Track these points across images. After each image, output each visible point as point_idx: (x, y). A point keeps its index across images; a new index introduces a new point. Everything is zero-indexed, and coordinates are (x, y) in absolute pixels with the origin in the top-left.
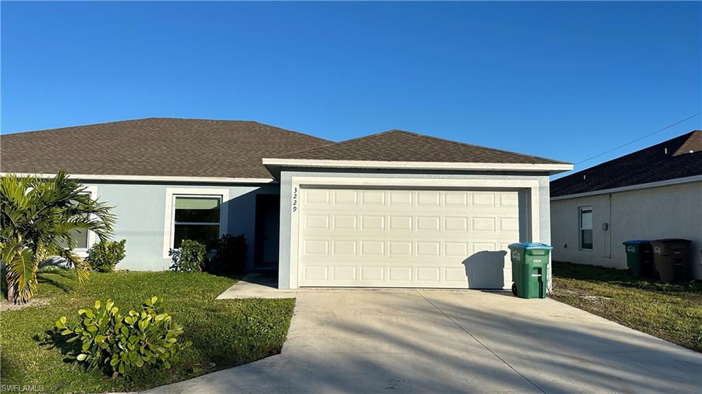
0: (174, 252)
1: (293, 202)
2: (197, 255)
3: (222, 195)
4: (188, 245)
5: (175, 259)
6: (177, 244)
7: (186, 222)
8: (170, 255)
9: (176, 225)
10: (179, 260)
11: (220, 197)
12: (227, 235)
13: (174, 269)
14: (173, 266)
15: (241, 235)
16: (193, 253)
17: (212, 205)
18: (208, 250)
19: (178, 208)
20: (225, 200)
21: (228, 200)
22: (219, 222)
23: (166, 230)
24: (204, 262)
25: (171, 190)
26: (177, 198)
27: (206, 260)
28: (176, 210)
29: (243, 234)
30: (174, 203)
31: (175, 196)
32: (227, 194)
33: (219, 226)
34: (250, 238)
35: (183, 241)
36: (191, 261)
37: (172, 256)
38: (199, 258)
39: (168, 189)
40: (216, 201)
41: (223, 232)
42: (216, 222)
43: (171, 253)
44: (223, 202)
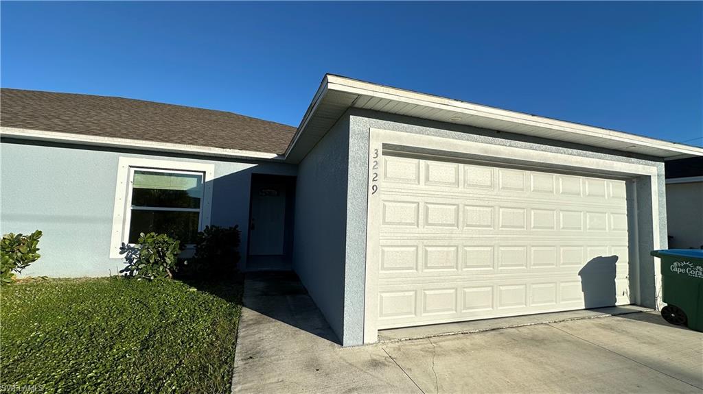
0: (129, 248)
2: (164, 255)
3: (204, 172)
4: (150, 240)
5: (129, 259)
6: (134, 238)
7: (148, 206)
8: (121, 253)
9: (133, 211)
10: (135, 261)
11: (202, 174)
12: (212, 226)
13: (128, 273)
14: (127, 269)
15: (234, 226)
16: (158, 252)
17: (189, 185)
18: (182, 247)
19: (135, 187)
20: (209, 178)
21: (213, 178)
22: (199, 207)
24: (176, 265)
25: (126, 160)
26: (136, 172)
27: (179, 262)
28: (134, 190)
29: (237, 226)
30: (131, 179)
31: (133, 170)
32: (213, 171)
33: (198, 213)
34: (243, 229)
35: (142, 234)
36: (156, 262)
37: (125, 254)
38: (167, 260)
39: (121, 158)
40: (196, 179)
41: (204, 222)
42: (195, 208)
43: (123, 249)
44: (206, 180)
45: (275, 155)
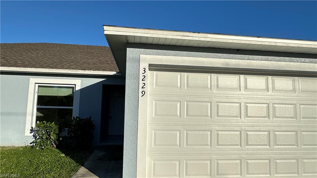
0: (35, 130)
1: (141, 85)
2: (50, 134)
3: (75, 85)
5: (35, 136)
7: (45, 106)
8: (31, 133)
10: (38, 137)
11: (74, 86)
13: (34, 144)
14: (33, 142)
15: (89, 117)
17: (68, 92)
18: (60, 130)
19: (39, 95)
20: (78, 88)
21: (80, 88)
22: (72, 106)
24: (57, 140)
25: (34, 80)
26: (39, 86)
29: (91, 117)
30: (37, 90)
31: (37, 85)
32: (79, 84)
33: (72, 109)
34: (97, 119)
37: (33, 134)
38: (52, 137)
39: (31, 79)
40: (71, 89)
41: (75, 114)
43: (32, 131)
44: (76, 90)
45: (115, 73)
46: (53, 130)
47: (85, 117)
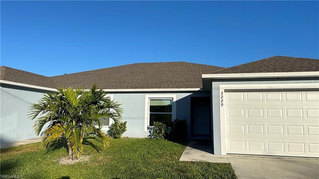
0: (150, 128)
1: (221, 101)
2: (161, 130)
3: (173, 98)
4: (157, 124)
5: (150, 132)
6: (151, 124)
7: (155, 112)
8: (148, 130)
9: (150, 114)
10: (152, 132)
12: (177, 119)
13: (150, 137)
14: (149, 136)
15: (184, 119)
16: (159, 129)
17: (167, 103)
18: (167, 127)
19: (151, 105)
20: (175, 100)
21: (176, 100)
22: (171, 112)
23: (145, 116)
24: (165, 134)
25: (148, 96)
26: (150, 100)
27: (166, 133)
28: (150, 106)
29: (185, 119)
30: (149, 103)
31: (149, 99)
32: (176, 97)
33: (171, 114)
34: (189, 120)
35: (154, 122)
36: (159, 133)
37: (149, 130)
38: (162, 132)
39: (146, 95)
40: (170, 101)
41: (174, 118)
42: (170, 112)
43: (148, 128)
44: (174, 101)
45: (199, 89)
46: (163, 127)
47: (181, 119)
